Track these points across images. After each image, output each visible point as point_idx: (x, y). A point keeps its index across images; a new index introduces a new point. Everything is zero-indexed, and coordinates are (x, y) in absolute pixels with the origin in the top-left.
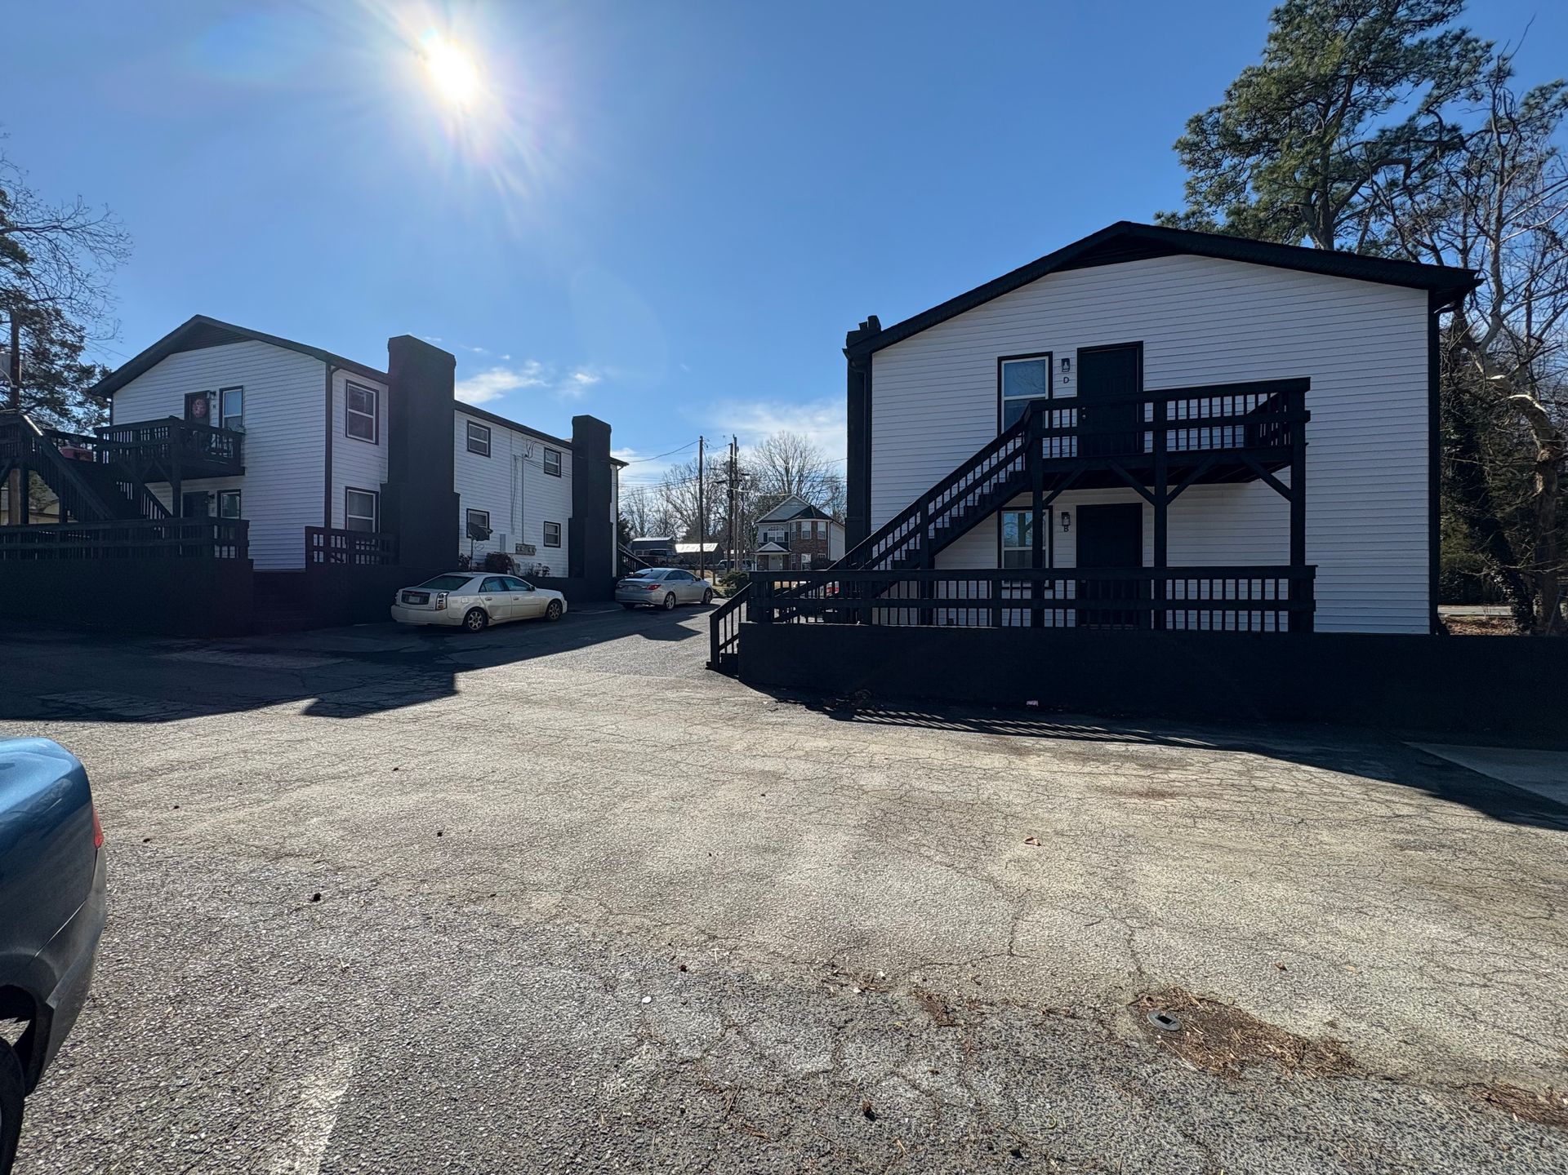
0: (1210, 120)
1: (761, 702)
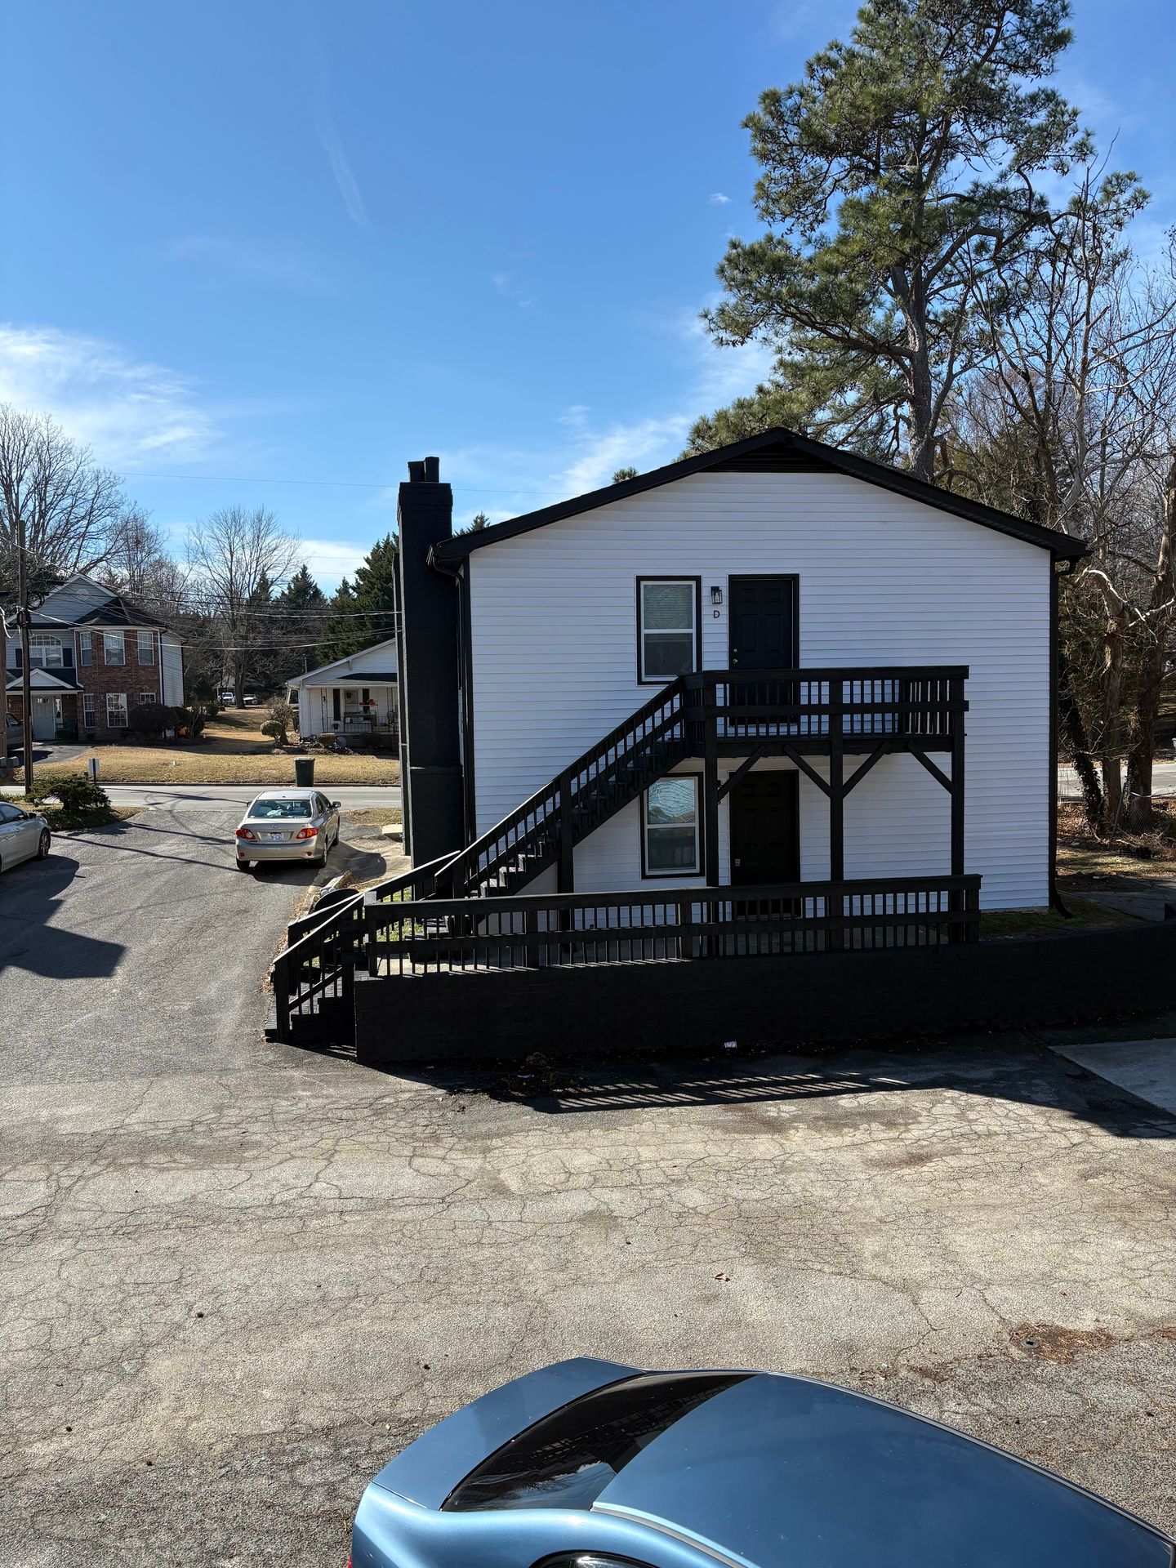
1: (432, 1099)
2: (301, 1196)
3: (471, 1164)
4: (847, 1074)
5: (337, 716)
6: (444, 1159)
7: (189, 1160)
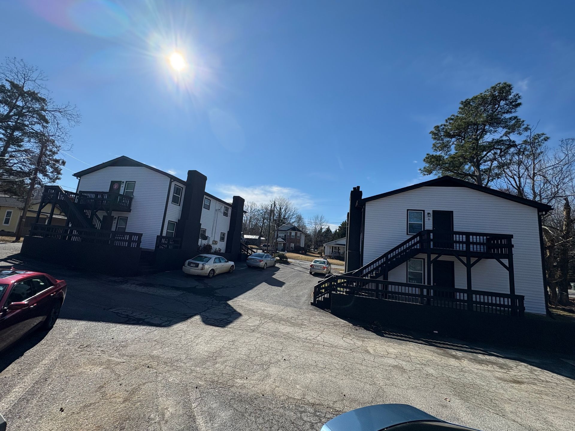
0: (441, 127)
1: (349, 325)
2: (314, 339)
3: (359, 343)
4: (479, 349)
5: (332, 252)
6: (351, 340)
7: (290, 324)
